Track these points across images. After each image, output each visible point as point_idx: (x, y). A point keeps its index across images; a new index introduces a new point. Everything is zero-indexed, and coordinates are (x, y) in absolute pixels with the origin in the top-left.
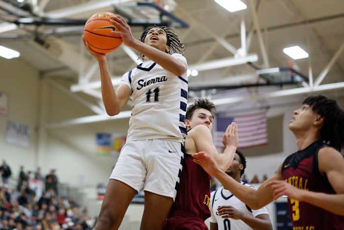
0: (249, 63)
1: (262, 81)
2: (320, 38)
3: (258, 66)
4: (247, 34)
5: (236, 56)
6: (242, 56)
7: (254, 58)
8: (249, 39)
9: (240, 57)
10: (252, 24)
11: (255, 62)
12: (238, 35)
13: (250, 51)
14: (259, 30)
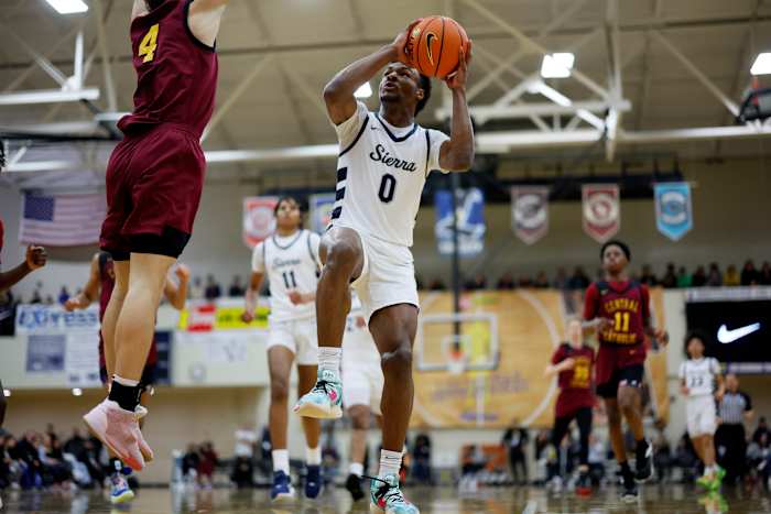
0: (85, 101)
1: (104, 133)
3: (99, 108)
4: (84, 61)
5: (65, 88)
6: (73, 89)
7: (93, 94)
8: (88, 64)
9: (70, 89)
10: (95, 42)
11: (94, 101)
12: (71, 63)
13: (88, 83)
14: (106, 57)
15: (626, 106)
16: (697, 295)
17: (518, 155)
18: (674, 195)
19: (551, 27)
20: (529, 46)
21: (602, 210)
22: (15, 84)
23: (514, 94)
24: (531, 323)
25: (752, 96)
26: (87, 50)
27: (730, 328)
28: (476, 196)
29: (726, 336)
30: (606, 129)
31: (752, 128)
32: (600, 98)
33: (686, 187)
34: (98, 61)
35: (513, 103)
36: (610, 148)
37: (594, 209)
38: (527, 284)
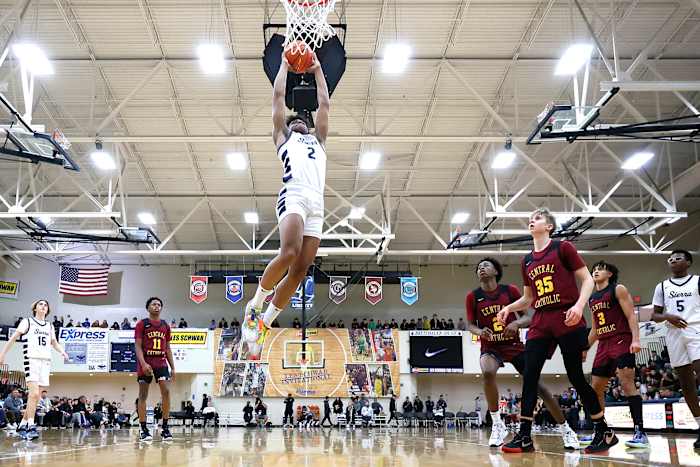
0: (113, 218)
1: (121, 236)
2: (164, 211)
3: (119, 222)
5: (102, 211)
6: (106, 212)
7: (117, 215)
11: (118, 218)
13: (115, 209)
14: (122, 194)
15: (393, 236)
16: (416, 333)
17: (331, 259)
18: (410, 283)
19: (356, 194)
20: (345, 203)
21: (374, 289)
22: (68, 208)
23: (332, 229)
24: (332, 345)
25: (457, 236)
26: (115, 190)
27: (430, 352)
28: (311, 279)
29: (428, 355)
30: (381, 248)
31: (450, 251)
32: (380, 232)
33: (416, 279)
34: (118, 196)
35: (331, 232)
36: (379, 258)
37: (370, 289)
38: (332, 326)
